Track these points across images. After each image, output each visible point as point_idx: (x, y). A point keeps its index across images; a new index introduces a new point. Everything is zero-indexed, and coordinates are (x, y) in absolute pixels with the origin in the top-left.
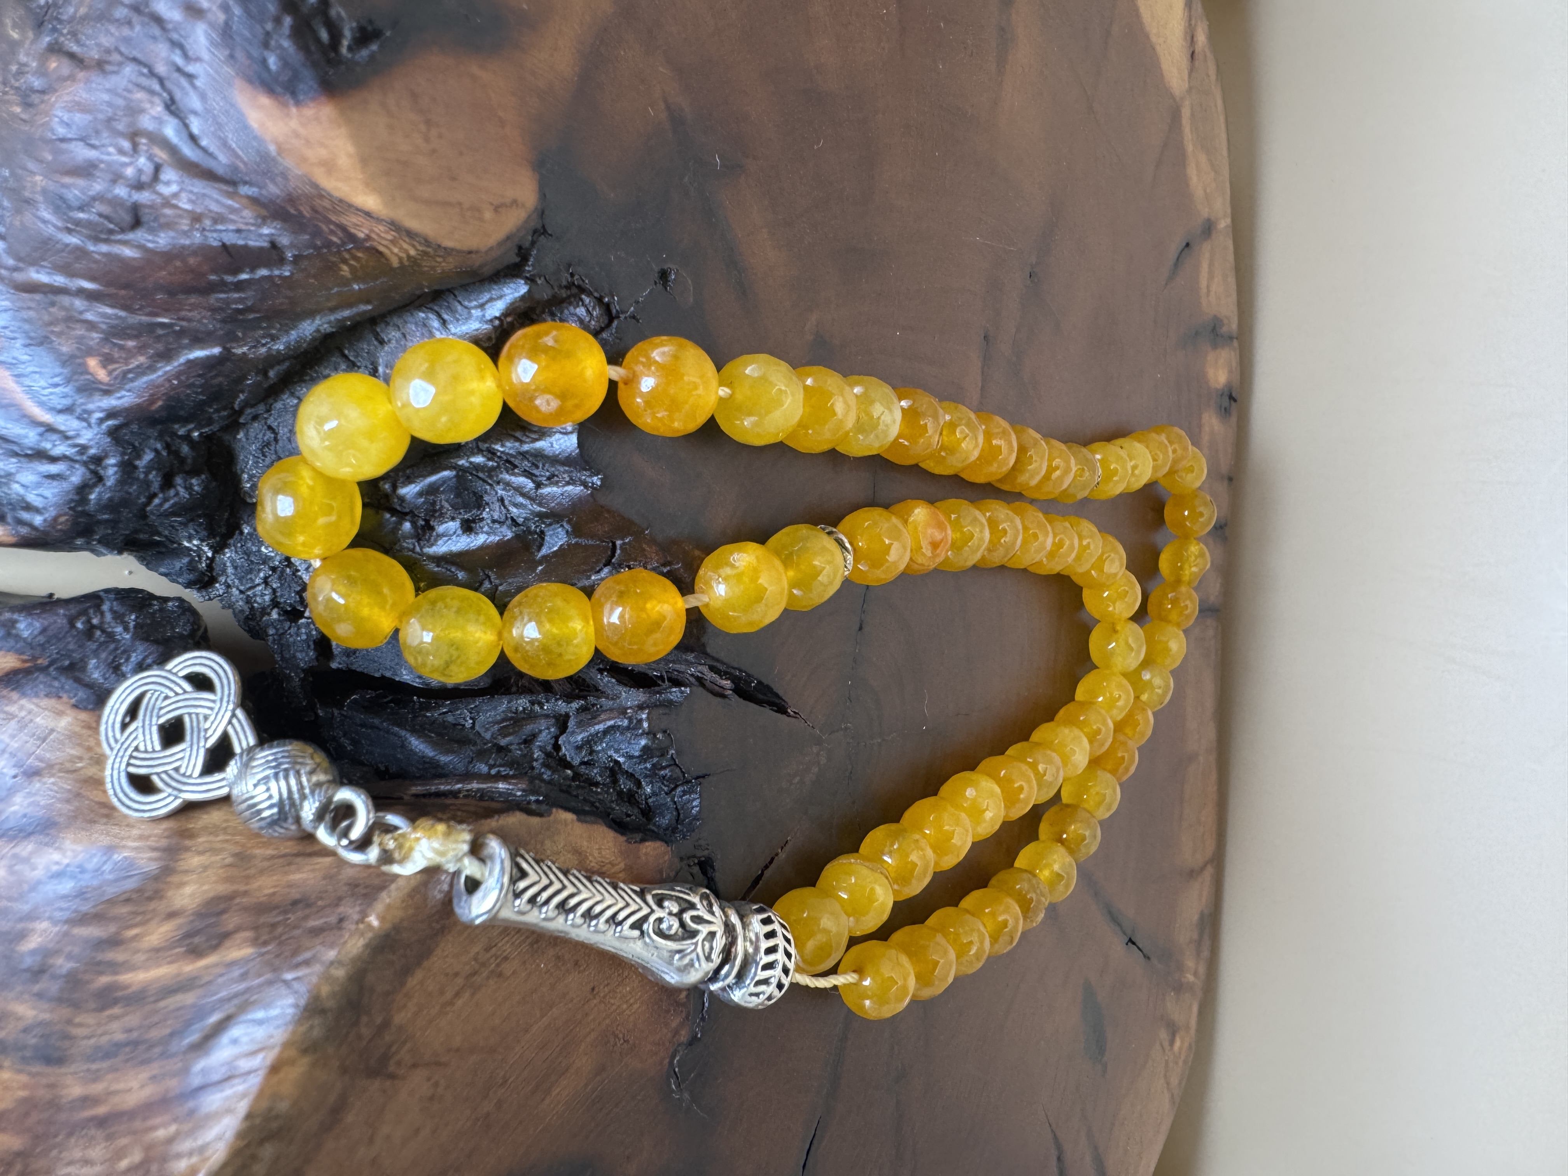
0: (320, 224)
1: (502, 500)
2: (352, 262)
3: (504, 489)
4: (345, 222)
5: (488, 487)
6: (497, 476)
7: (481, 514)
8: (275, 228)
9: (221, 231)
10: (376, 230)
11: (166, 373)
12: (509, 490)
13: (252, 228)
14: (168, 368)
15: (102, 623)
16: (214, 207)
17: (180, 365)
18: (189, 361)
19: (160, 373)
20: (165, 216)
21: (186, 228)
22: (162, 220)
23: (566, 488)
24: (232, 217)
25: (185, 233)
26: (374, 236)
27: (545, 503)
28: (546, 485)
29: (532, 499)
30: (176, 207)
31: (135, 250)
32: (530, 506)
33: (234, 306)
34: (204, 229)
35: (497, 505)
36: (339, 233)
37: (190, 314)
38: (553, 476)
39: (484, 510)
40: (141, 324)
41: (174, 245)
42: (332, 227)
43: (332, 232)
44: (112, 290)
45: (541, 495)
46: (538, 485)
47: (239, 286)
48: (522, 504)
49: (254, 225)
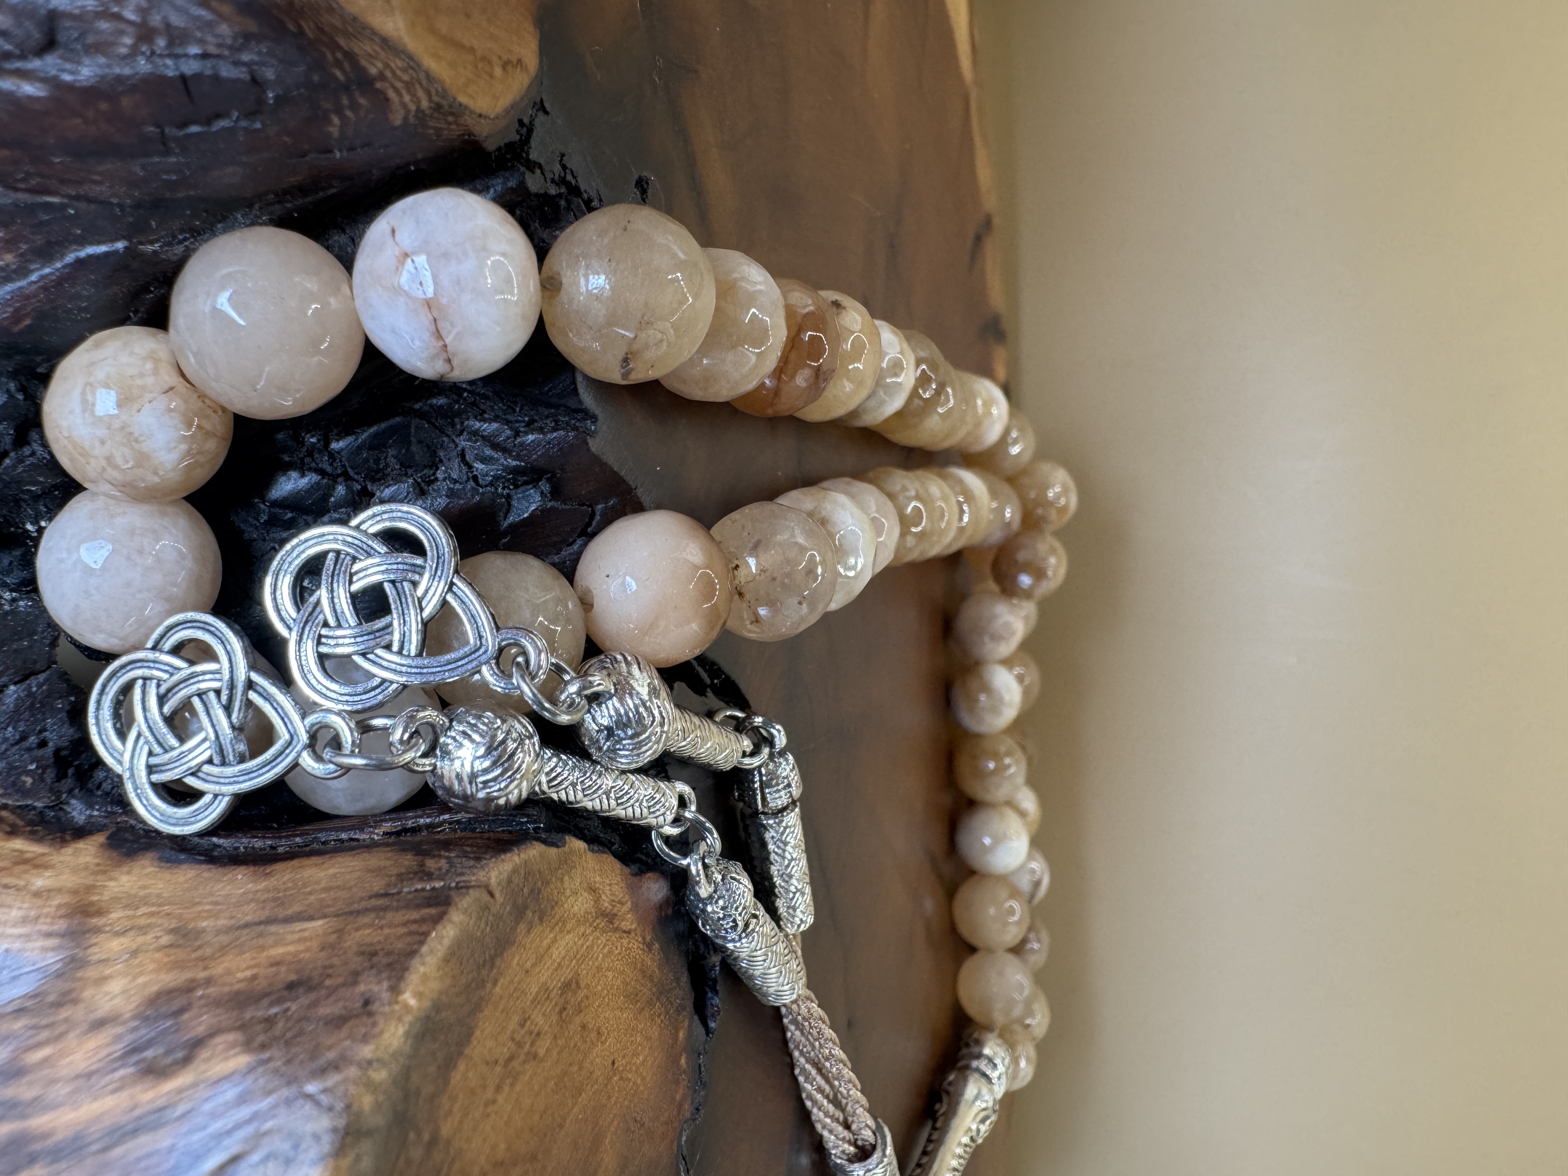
0: (324, 49)
1: (462, 455)
2: (349, 113)
3: (470, 440)
4: (357, 50)
5: (446, 439)
6: (462, 423)
7: (434, 474)
8: (259, 53)
9: (177, 56)
10: (393, 65)
11: (42, 277)
12: (476, 442)
13: (226, 53)
14: (47, 270)
16: (177, 20)
17: (64, 267)
18: (79, 262)
19: (34, 277)
20: (97, 32)
21: (123, 50)
22: (90, 39)
23: (555, 435)
24: (199, 34)
25: (125, 57)
26: (388, 74)
27: (525, 455)
28: (526, 433)
29: (505, 450)
30: (118, 17)
31: (38, 85)
32: (502, 461)
33: (165, 177)
34: (153, 53)
35: (456, 463)
36: (347, 65)
37: (98, 189)
38: (534, 421)
39: (437, 469)
40: (16, 205)
41: (103, 77)
42: (339, 55)
45: (522, 444)
46: (517, 433)
47: (184, 145)
48: (492, 458)
49: (230, 48)
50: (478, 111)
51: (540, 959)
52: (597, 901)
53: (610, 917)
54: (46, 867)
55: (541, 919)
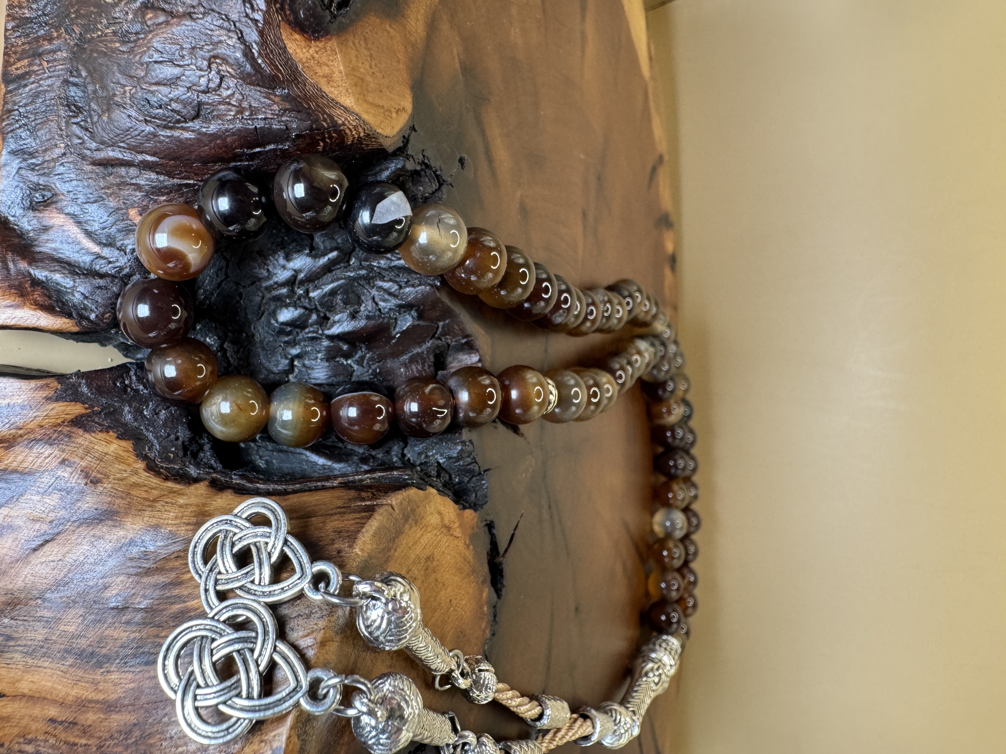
0: (319, 114)
1: (373, 299)
2: (327, 140)
3: (377, 291)
4: (333, 114)
5: (365, 291)
6: (374, 283)
7: (359, 308)
8: (290, 117)
9: (253, 119)
10: (349, 118)
12: (380, 292)
13: (275, 117)
15: (131, 383)
16: (254, 104)
20: (218, 110)
21: (230, 117)
22: (215, 113)
23: (420, 288)
24: (263, 109)
25: (230, 121)
26: (347, 123)
27: (405, 298)
28: (405, 287)
29: (394, 296)
30: (229, 104)
31: (191, 133)
32: (393, 301)
34: (243, 118)
35: (370, 302)
36: (329, 120)
38: (408, 281)
39: (361, 305)
40: (173, 185)
41: (220, 129)
42: (325, 116)
43: (325, 120)
44: (164, 161)
45: (403, 293)
46: (401, 287)
47: (252, 157)
48: (388, 300)
49: (277, 115)
50: (385, 135)
51: (415, 543)
52: (442, 519)
53: (449, 528)
54: (183, 494)
55: (416, 523)
